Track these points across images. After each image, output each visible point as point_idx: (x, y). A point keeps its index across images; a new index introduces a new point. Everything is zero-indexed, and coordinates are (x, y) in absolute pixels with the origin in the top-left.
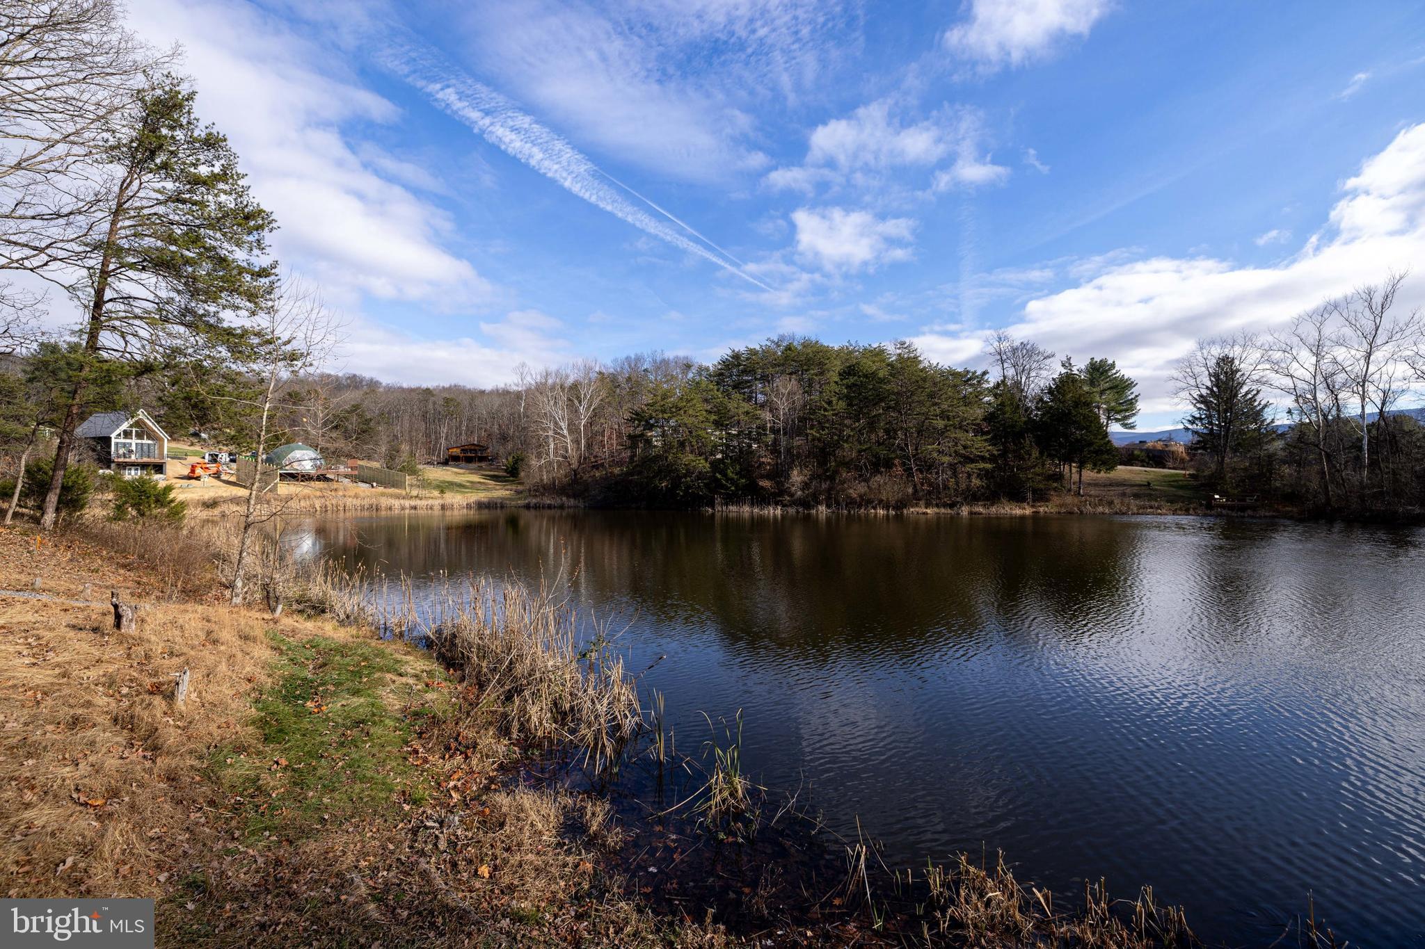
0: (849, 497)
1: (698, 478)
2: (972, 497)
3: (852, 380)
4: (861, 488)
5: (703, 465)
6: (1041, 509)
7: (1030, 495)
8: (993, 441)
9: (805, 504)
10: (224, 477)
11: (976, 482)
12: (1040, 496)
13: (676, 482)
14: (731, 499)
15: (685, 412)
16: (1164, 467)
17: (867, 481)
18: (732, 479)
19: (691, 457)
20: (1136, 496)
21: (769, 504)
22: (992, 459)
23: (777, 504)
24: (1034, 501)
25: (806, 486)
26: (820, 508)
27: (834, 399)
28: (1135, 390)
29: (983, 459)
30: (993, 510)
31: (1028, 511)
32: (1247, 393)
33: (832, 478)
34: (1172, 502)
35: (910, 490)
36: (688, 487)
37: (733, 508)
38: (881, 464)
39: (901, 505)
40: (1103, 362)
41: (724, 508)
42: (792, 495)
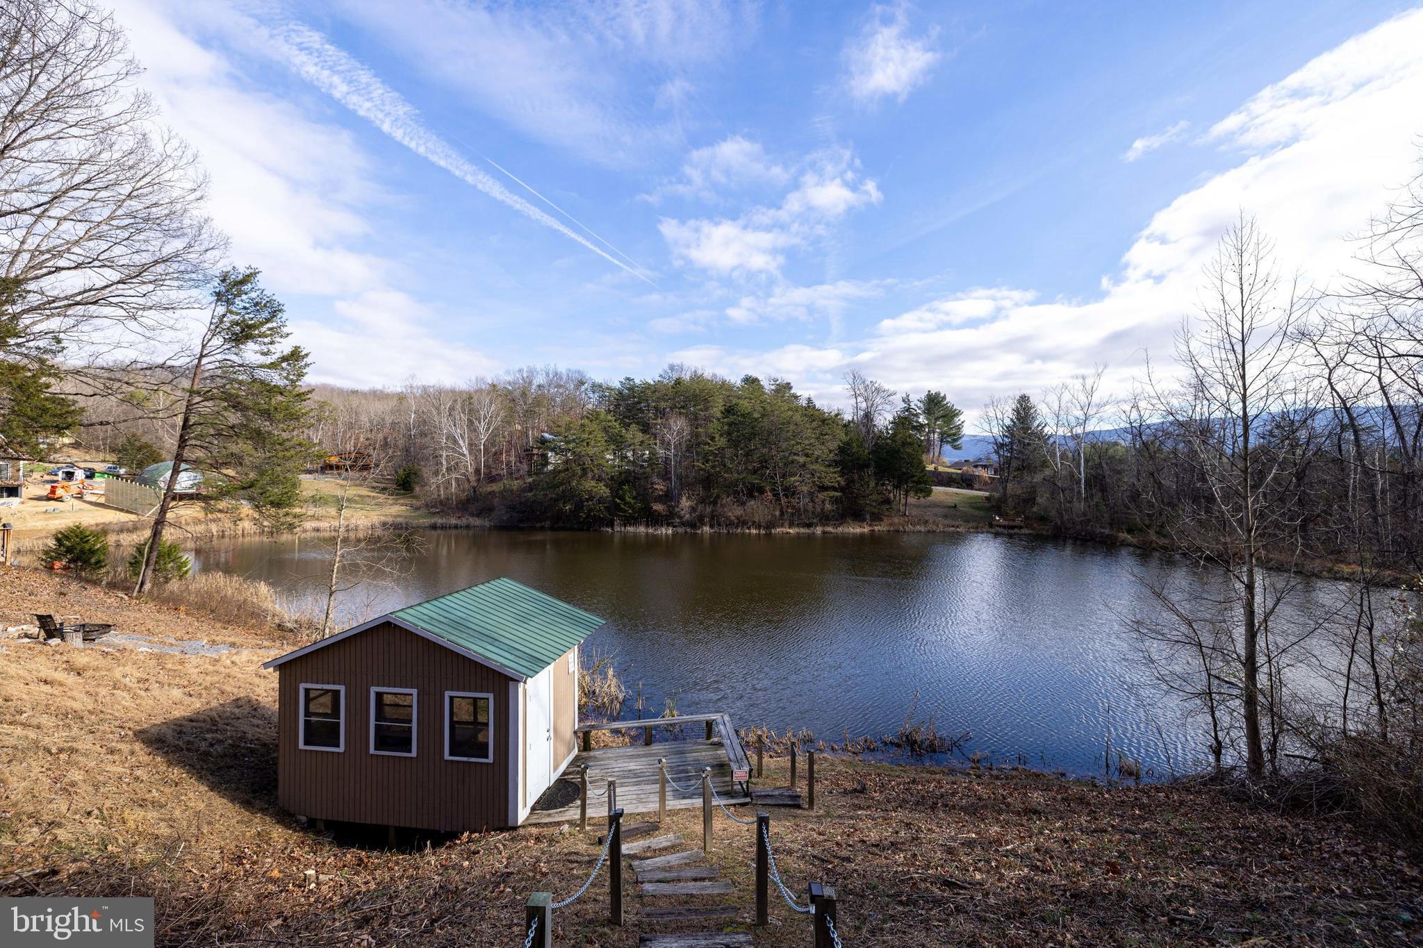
0: (727, 518)
1: (599, 502)
2: (825, 519)
3: (732, 418)
4: (738, 511)
5: (603, 490)
6: (876, 528)
7: (868, 516)
8: (842, 474)
9: (693, 525)
10: (88, 498)
11: (828, 506)
12: (876, 518)
13: (579, 505)
14: (628, 521)
15: (588, 444)
16: (972, 489)
17: (743, 504)
18: (629, 503)
19: (593, 483)
20: (945, 516)
21: (662, 525)
22: (841, 489)
23: (668, 525)
24: (871, 521)
25: (693, 509)
26: (704, 528)
27: (717, 436)
28: (962, 418)
29: (834, 489)
30: (840, 529)
31: (866, 530)
32: (1038, 426)
33: (715, 503)
34: (967, 521)
35: (777, 513)
36: (590, 510)
37: (630, 529)
38: (754, 491)
39: (770, 525)
40: (938, 394)
41: (623, 529)
42: (680, 517)
